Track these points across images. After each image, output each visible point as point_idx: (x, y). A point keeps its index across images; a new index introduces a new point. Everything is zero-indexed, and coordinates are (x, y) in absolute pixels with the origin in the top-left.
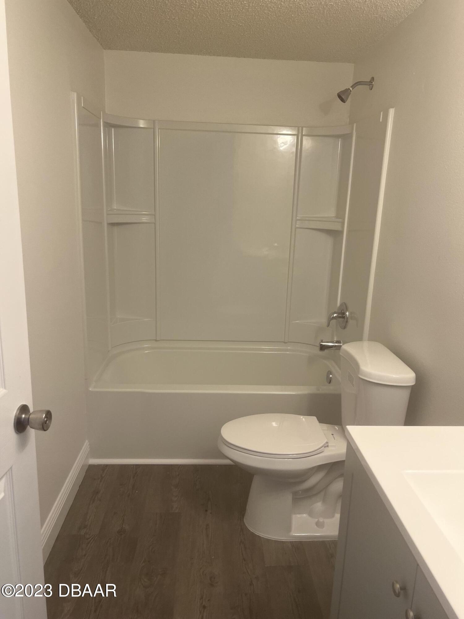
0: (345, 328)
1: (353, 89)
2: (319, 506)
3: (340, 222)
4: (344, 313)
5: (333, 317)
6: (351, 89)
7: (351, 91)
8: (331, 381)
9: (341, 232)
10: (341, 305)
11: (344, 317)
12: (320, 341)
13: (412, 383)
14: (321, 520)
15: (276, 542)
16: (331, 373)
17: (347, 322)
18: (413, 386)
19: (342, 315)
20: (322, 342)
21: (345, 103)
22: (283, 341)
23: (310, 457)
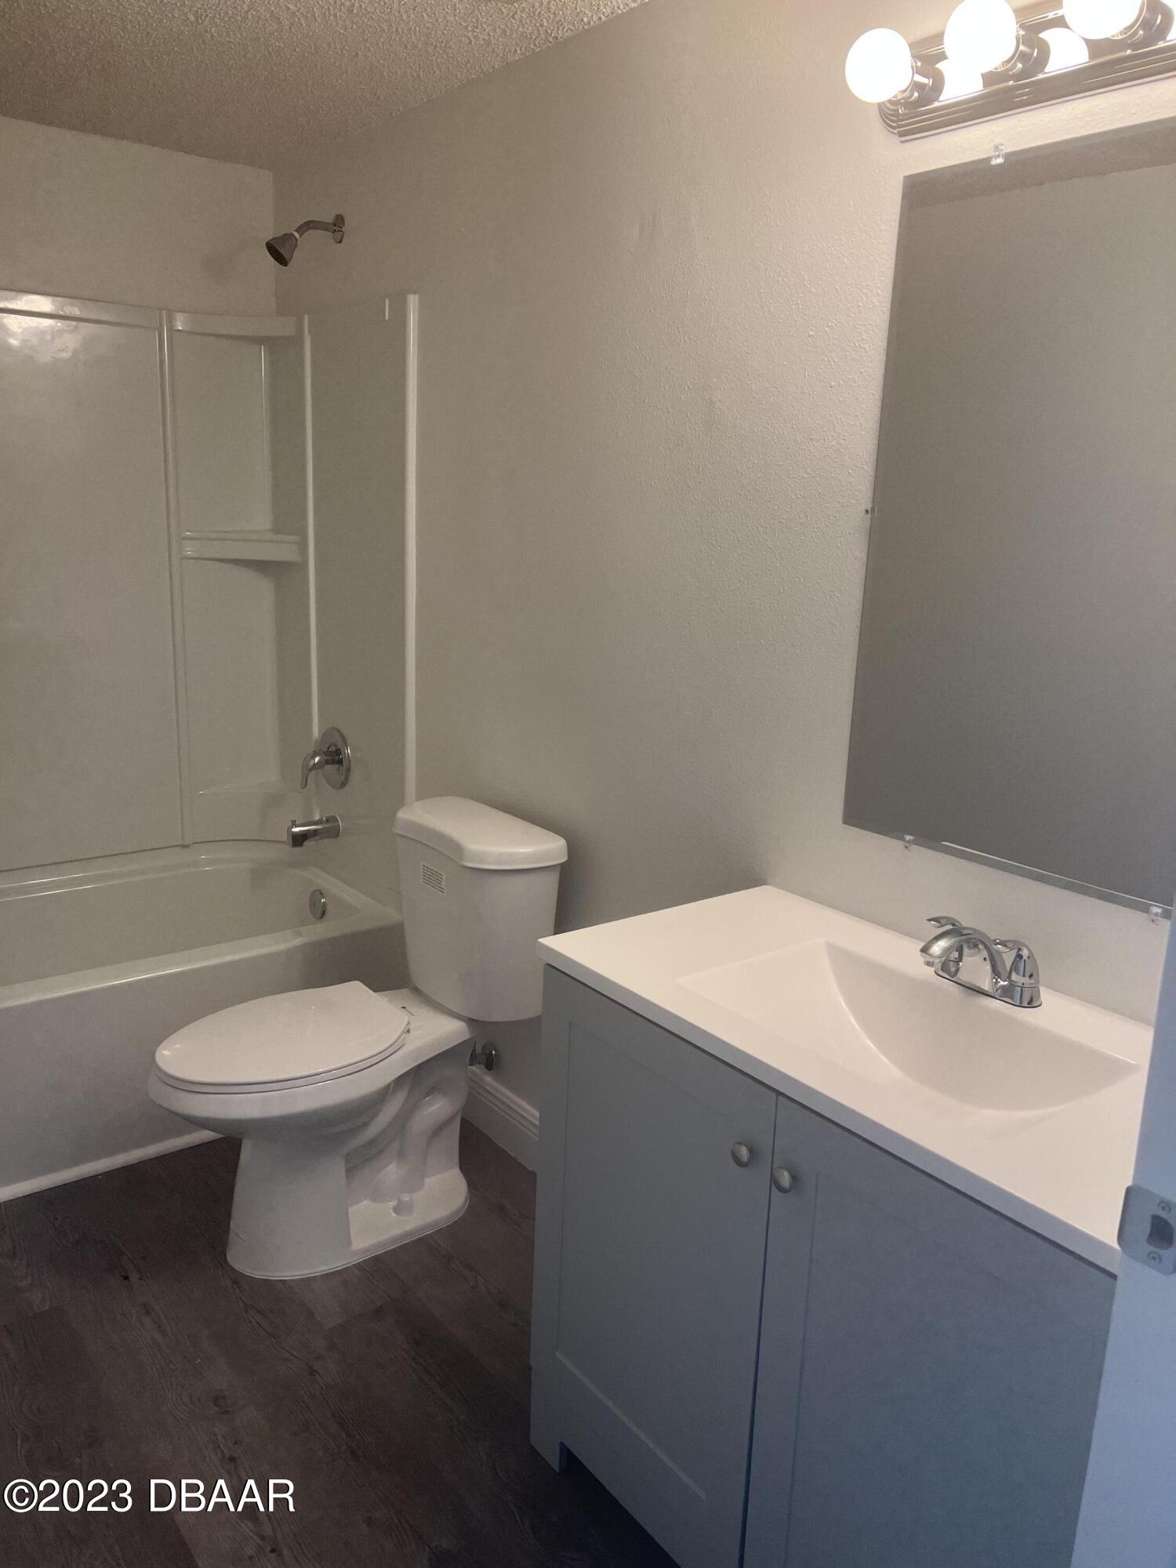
0: (343, 785)
1: (300, 236)
2: (392, 1172)
3: (294, 543)
4: (338, 752)
5: (314, 765)
6: (297, 235)
7: (296, 240)
8: (324, 912)
9: (301, 567)
10: (325, 735)
11: (340, 762)
12: (290, 824)
13: (563, 858)
14: (406, 1198)
15: (327, 1277)
16: (321, 894)
17: (349, 770)
18: (562, 865)
19: (334, 756)
20: (295, 824)
21: (286, 265)
22: (180, 843)
23: (385, 1061)
